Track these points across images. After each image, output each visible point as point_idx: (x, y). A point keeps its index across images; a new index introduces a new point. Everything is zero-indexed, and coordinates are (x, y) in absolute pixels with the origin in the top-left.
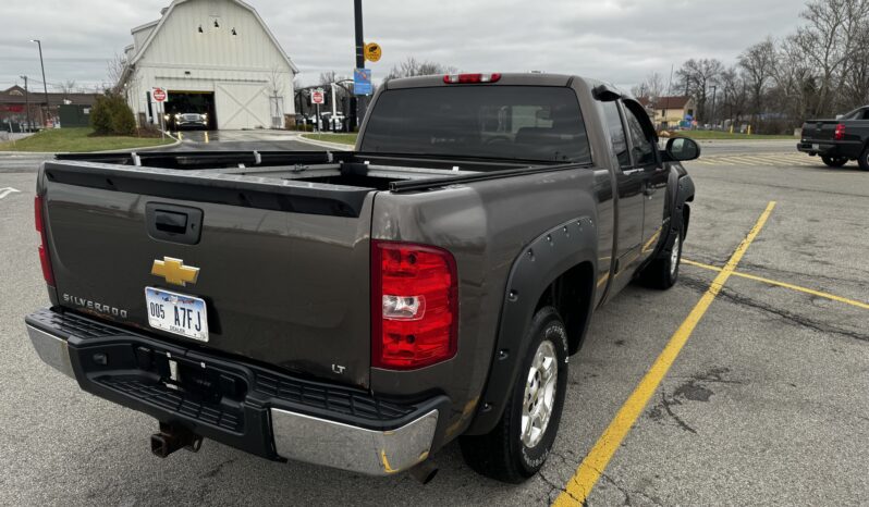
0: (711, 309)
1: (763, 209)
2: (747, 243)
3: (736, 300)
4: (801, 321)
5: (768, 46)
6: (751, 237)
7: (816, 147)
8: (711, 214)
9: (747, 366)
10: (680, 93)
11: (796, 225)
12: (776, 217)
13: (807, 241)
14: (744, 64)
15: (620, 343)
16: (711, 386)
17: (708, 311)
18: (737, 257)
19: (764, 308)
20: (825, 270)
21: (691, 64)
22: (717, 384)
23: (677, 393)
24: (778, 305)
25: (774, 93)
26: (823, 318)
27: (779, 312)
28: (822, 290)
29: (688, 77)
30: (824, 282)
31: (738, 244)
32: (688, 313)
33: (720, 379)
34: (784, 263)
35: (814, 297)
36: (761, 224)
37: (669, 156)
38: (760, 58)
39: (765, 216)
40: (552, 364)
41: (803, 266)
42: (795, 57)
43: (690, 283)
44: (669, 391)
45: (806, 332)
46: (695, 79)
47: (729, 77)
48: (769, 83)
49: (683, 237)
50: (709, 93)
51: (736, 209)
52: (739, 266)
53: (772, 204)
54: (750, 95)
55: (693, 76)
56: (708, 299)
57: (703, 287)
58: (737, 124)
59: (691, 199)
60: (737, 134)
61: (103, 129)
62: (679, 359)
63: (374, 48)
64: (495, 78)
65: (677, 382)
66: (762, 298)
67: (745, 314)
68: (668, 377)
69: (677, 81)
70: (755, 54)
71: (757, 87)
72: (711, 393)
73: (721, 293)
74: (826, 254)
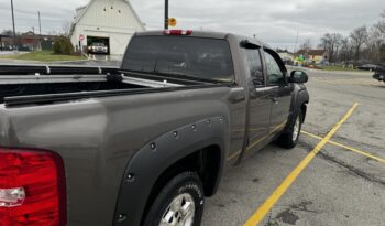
0: (311, 163)
1: (351, 107)
2: (339, 124)
3: (327, 157)
4: (360, 174)
5: (364, 29)
6: (342, 121)
7: (381, 77)
8: (325, 108)
9: (323, 200)
10: (322, 48)
11: (366, 117)
12: (357, 111)
13: (371, 125)
14: (352, 36)
15: (256, 180)
16: (299, 213)
17: (310, 163)
18: (333, 132)
19: (340, 164)
20: (377, 143)
21: (327, 35)
22: (303, 212)
23: (278, 217)
24: (349, 162)
25: (366, 51)
26: (372, 172)
27: (347, 167)
28: (373, 154)
29: (326, 41)
30: (376, 149)
31: (335, 125)
32: (298, 164)
33: (305, 209)
34: (356, 137)
35: (369, 159)
36: (349, 114)
37: (292, 79)
38: (360, 34)
39: (352, 110)
40: (190, 206)
41: (367, 139)
42: (377, 34)
43: (304, 145)
44: (274, 215)
45: (361, 180)
46: (329, 42)
47: (345, 42)
48: (364, 46)
49: (302, 121)
50: (335, 49)
51: (338, 105)
52: (333, 137)
53: (356, 104)
54: (354, 51)
55: (328, 41)
56: (312, 155)
57: (310, 148)
58: (347, 64)
59: (307, 102)
60: (347, 68)
61: (58, 51)
62: (286, 194)
63: (173, 20)
64: (189, 33)
65: (280, 210)
66: (340, 157)
67: (329, 167)
68: (276, 205)
69: (320, 42)
70: (358, 32)
71: (358, 48)
72: (298, 218)
73: (320, 153)
74: (380, 133)
